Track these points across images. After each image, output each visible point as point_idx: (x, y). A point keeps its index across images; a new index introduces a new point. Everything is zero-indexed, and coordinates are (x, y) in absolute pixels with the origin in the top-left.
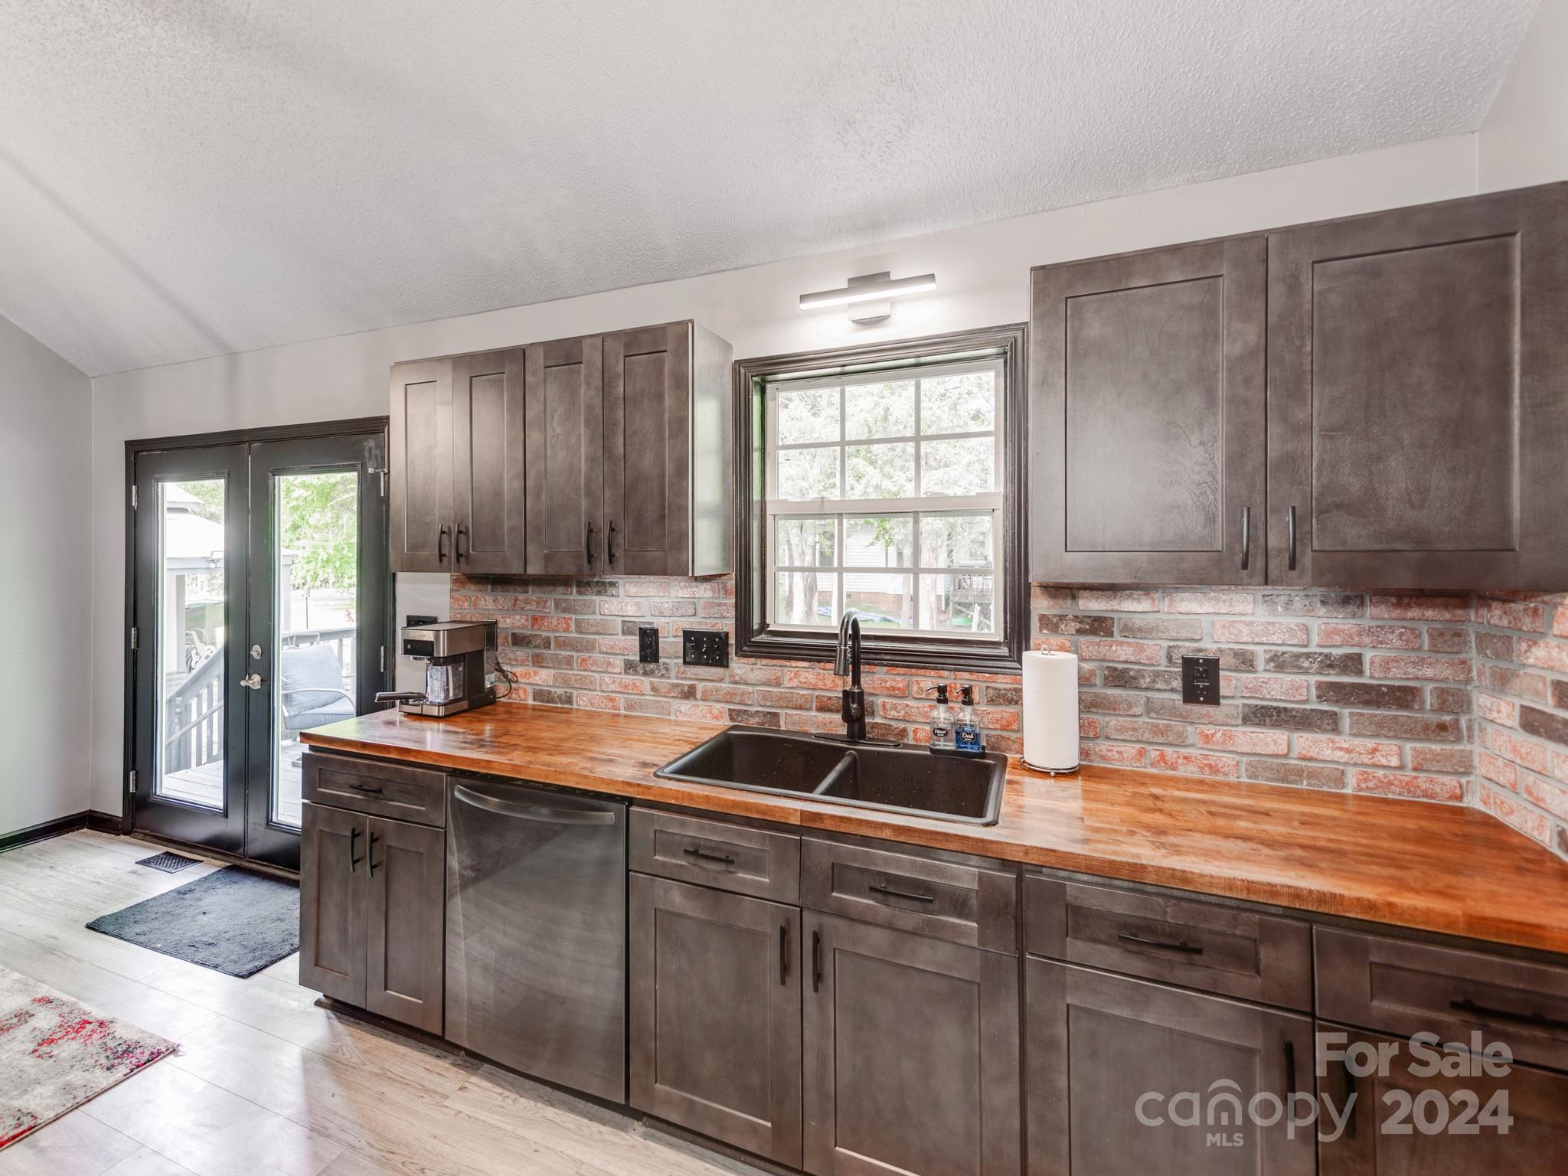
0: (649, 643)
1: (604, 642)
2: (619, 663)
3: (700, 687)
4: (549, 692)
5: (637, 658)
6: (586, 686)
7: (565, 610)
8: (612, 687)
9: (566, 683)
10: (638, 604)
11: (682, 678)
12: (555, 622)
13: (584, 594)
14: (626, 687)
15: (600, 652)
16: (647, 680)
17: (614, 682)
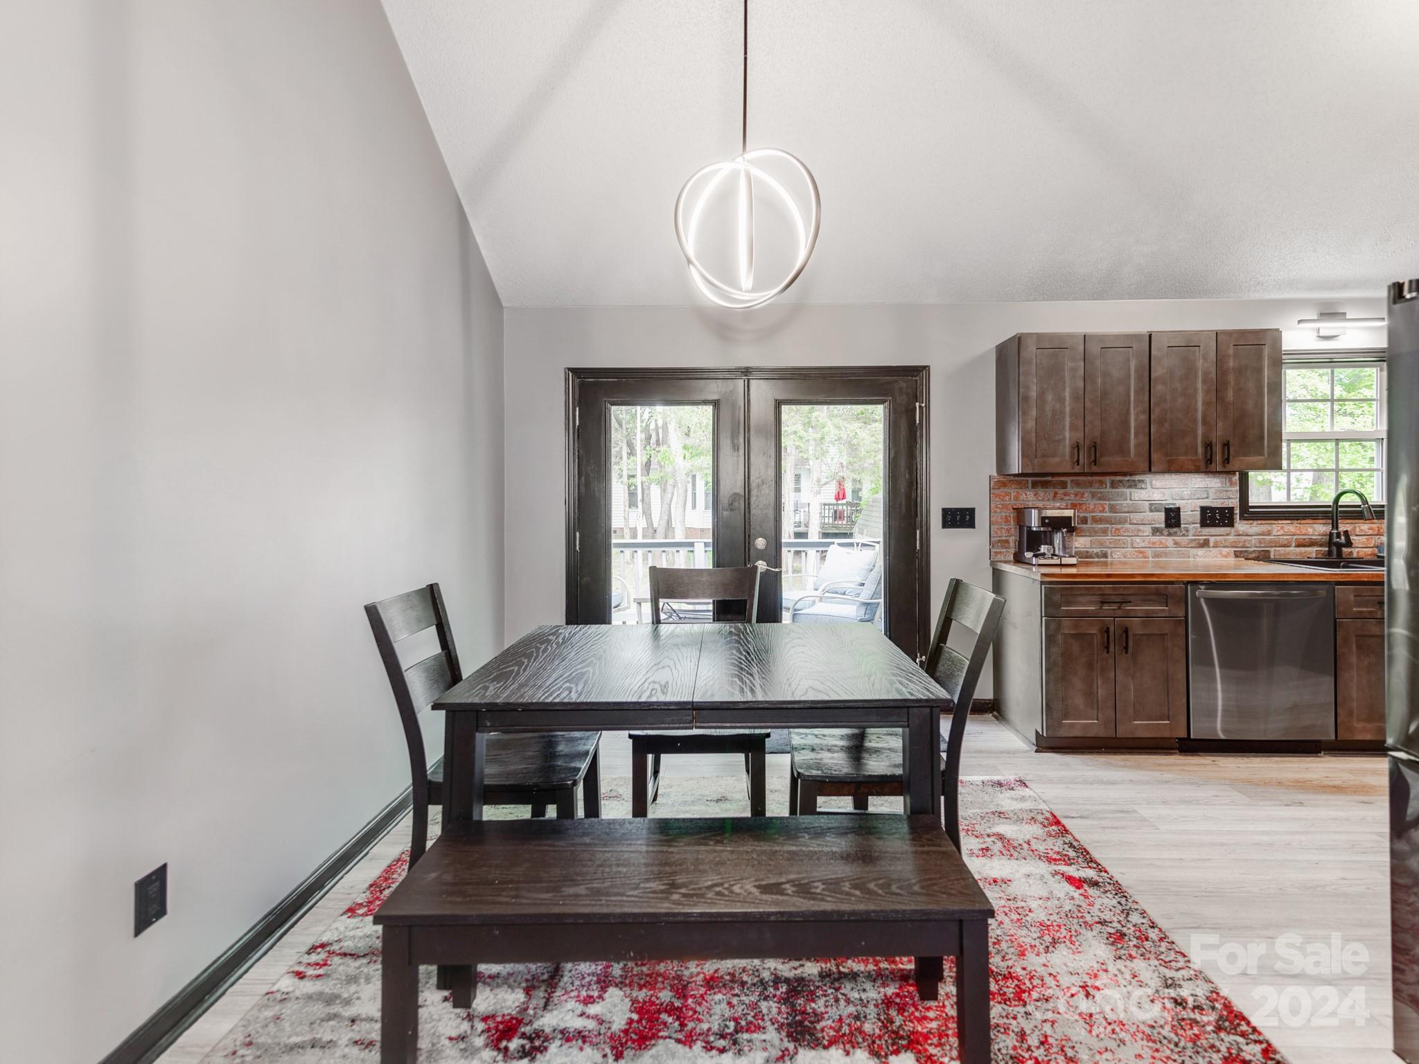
0: (1173, 517)
1: (1136, 517)
2: (1147, 530)
3: (1212, 539)
4: (1087, 552)
5: (1163, 525)
6: (1117, 545)
7: (1100, 499)
8: (1143, 545)
9: (1101, 544)
10: (1163, 494)
11: (1198, 536)
12: (1092, 507)
13: (1117, 488)
14: (1154, 543)
15: (1131, 524)
16: (1170, 539)
17: (1144, 541)
